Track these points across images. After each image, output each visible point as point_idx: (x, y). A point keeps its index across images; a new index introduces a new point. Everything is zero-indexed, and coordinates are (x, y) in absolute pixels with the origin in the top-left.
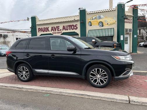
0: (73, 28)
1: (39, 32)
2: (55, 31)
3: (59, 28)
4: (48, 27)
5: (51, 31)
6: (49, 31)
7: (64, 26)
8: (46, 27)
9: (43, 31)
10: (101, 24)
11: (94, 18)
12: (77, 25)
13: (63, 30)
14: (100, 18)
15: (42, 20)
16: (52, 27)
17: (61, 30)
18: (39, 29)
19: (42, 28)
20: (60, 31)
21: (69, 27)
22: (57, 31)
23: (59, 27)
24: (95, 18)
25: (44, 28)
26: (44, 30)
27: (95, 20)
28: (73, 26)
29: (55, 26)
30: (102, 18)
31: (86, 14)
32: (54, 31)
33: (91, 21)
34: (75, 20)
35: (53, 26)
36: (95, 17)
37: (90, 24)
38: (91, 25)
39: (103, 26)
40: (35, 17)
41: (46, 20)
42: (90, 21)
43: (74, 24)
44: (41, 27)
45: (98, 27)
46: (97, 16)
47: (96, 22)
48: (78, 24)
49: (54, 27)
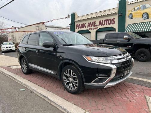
0: (110, 23)
1: (77, 28)
2: (92, 27)
3: (95, 24)
4: (85, 23)
5: (88, 27)
6: (86, 27)
7: (100, 21)
8: (83, 23)
9: (80, 27)
10: (145, 16)
11: (136, 8)
12: (114, 19)
13: (99, 26)
14: (144, 7)
15: (81, 16)
16: (89, 23)
17: (97, 25)
18: (77, 25)
19: (80, 24)
20: (96, 27)
21: (105, 22)
22: (93, 27)
23: (95, 22)
24: (138, 9)
25: (81, 24)
26: (82, 26)
27: (138, 11)
28: (110, 21)
29: (92, 21)
30: (147, 8)
31: (127, 4)
32: (90, 27)
33: (133, 13)
34: (112, 13)
35: (89, 21)
36: (138, 7)
37: (131, 16)
38: (132, 18)
39: (148, 18)
40: (74, 14)
41: (84, 16)
42: (131, 12)
43: (112, 18)
44: (78, 23)
45: (141, 20)
46: (141, 6)
47: (139, 13)
48: (116, 18)
49: (91, 23)
